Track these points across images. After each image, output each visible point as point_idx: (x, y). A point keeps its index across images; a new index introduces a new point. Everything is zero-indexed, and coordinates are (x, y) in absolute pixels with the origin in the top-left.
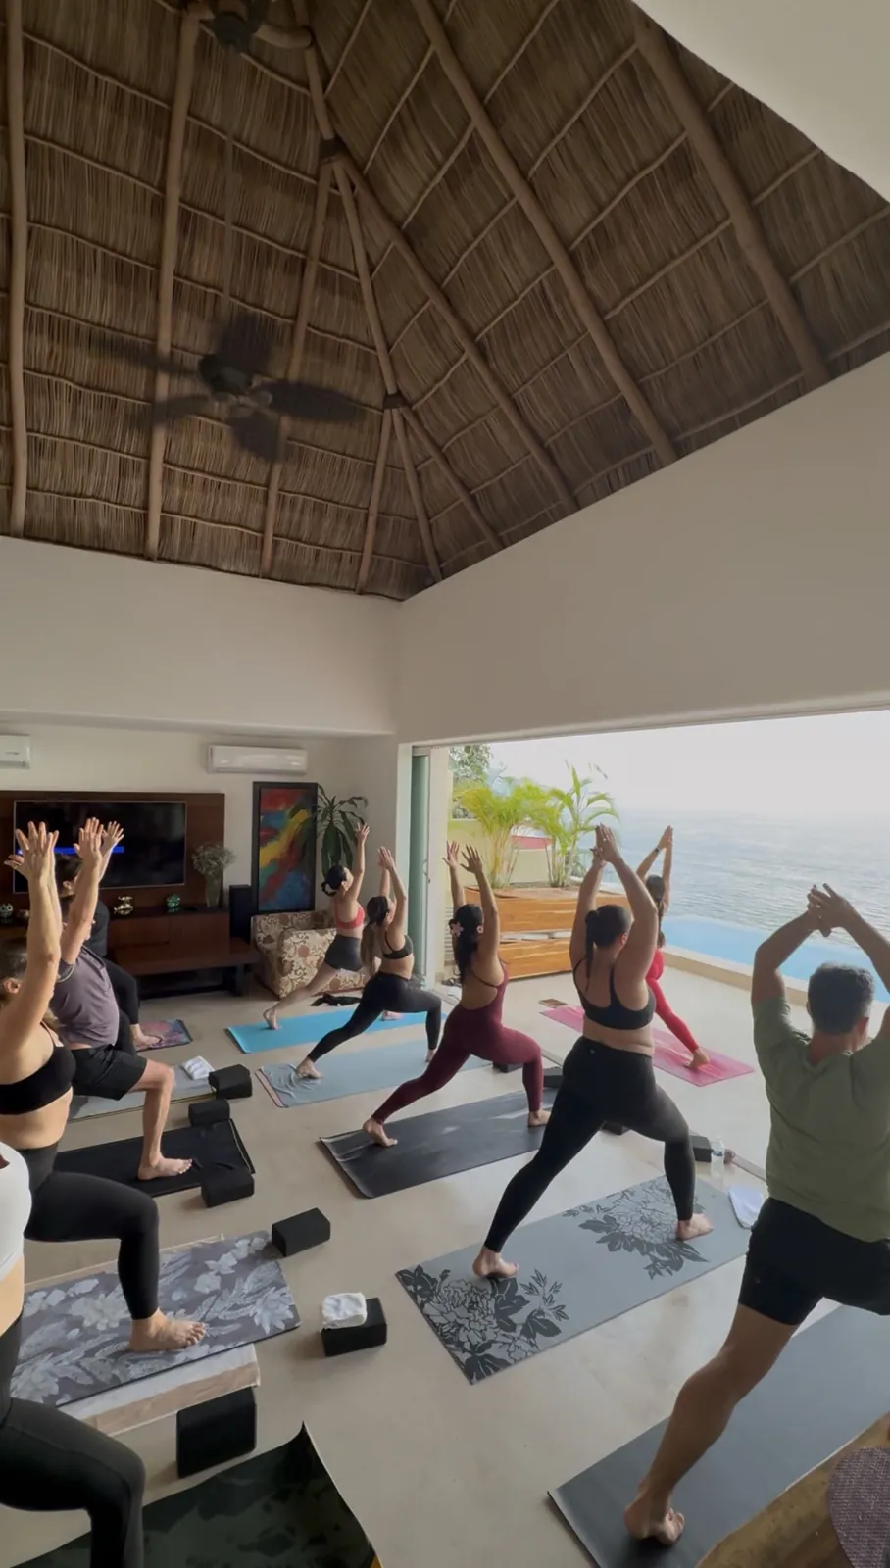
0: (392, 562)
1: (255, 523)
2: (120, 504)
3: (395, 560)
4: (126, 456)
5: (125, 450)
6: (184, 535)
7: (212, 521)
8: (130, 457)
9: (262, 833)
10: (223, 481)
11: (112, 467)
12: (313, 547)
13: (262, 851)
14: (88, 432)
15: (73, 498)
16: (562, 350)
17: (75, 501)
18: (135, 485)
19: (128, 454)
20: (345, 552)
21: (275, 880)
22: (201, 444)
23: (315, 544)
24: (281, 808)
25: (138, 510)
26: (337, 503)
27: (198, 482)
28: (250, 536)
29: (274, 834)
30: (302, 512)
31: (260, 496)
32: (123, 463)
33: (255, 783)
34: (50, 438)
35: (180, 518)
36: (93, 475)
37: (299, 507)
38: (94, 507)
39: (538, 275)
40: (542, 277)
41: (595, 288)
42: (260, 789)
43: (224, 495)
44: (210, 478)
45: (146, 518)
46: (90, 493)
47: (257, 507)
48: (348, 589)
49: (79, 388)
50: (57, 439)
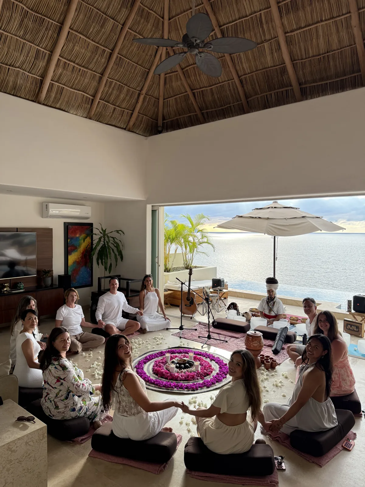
0: (143, 116)
1: (91, 91)
2: (30, 73)
3: (144, 116)
4: (40, 49)
5: (41, 46)
6: (57, 93)
7: (71, 88)
8: (42, 50)
9: (69, 248)
10: (82, 68)
11: (32, 54)
12: (113, 106)
13: (69, 257)
14: (25, 33)
15: (8, 67)
16: (262, 42)
17: (9, 68)
18: (42, 64)
19: (41, 48)
20: (125, 110)
21: (76, 271)
22: (78, 48)
23: (115, 106)
24: (78, 236)
25: (38, 77)
26: (129, 87)
27: (70, 68)
28: (87, 97)
29: (75, 248)
30: (113, 89)
31: (97, 78)
32: (38, 51)
33: (65, 223)
34: (5, 33)
35: (57, 84)
36: (22, 56)
37: (112, 86)
38: (18, 73)
39: (260, 11)
40: (262, 12)
41: (286, 23)
42: (67, 227)
43: (81, 76)
44: (76, 66)
45: (42, 82)
46: (17, 65)
47: (95, 84)
48: (122, 128)
49: (27, 10)
50: (9, 34)
